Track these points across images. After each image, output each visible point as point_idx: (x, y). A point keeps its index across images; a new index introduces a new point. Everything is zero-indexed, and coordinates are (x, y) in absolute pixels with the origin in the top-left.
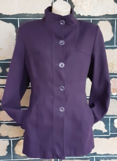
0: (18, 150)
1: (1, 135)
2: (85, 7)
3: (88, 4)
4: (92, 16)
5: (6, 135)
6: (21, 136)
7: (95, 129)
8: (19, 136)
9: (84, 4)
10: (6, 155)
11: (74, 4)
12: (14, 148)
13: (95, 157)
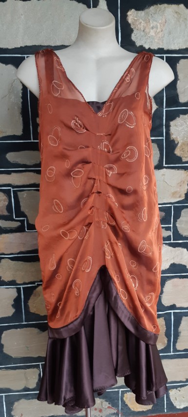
0: (34, 305)
1: (1, 280)
2: (152, 33)
3: (159, 26)
4: (165, 49)
5: (10, 279)
6: (39, 280)
7: (172, 262)
8: (35, 280)
9: (151, 25)
10: (12, 316)
11: (132, 27)
12: (28, 302)
13: (174, 312)
